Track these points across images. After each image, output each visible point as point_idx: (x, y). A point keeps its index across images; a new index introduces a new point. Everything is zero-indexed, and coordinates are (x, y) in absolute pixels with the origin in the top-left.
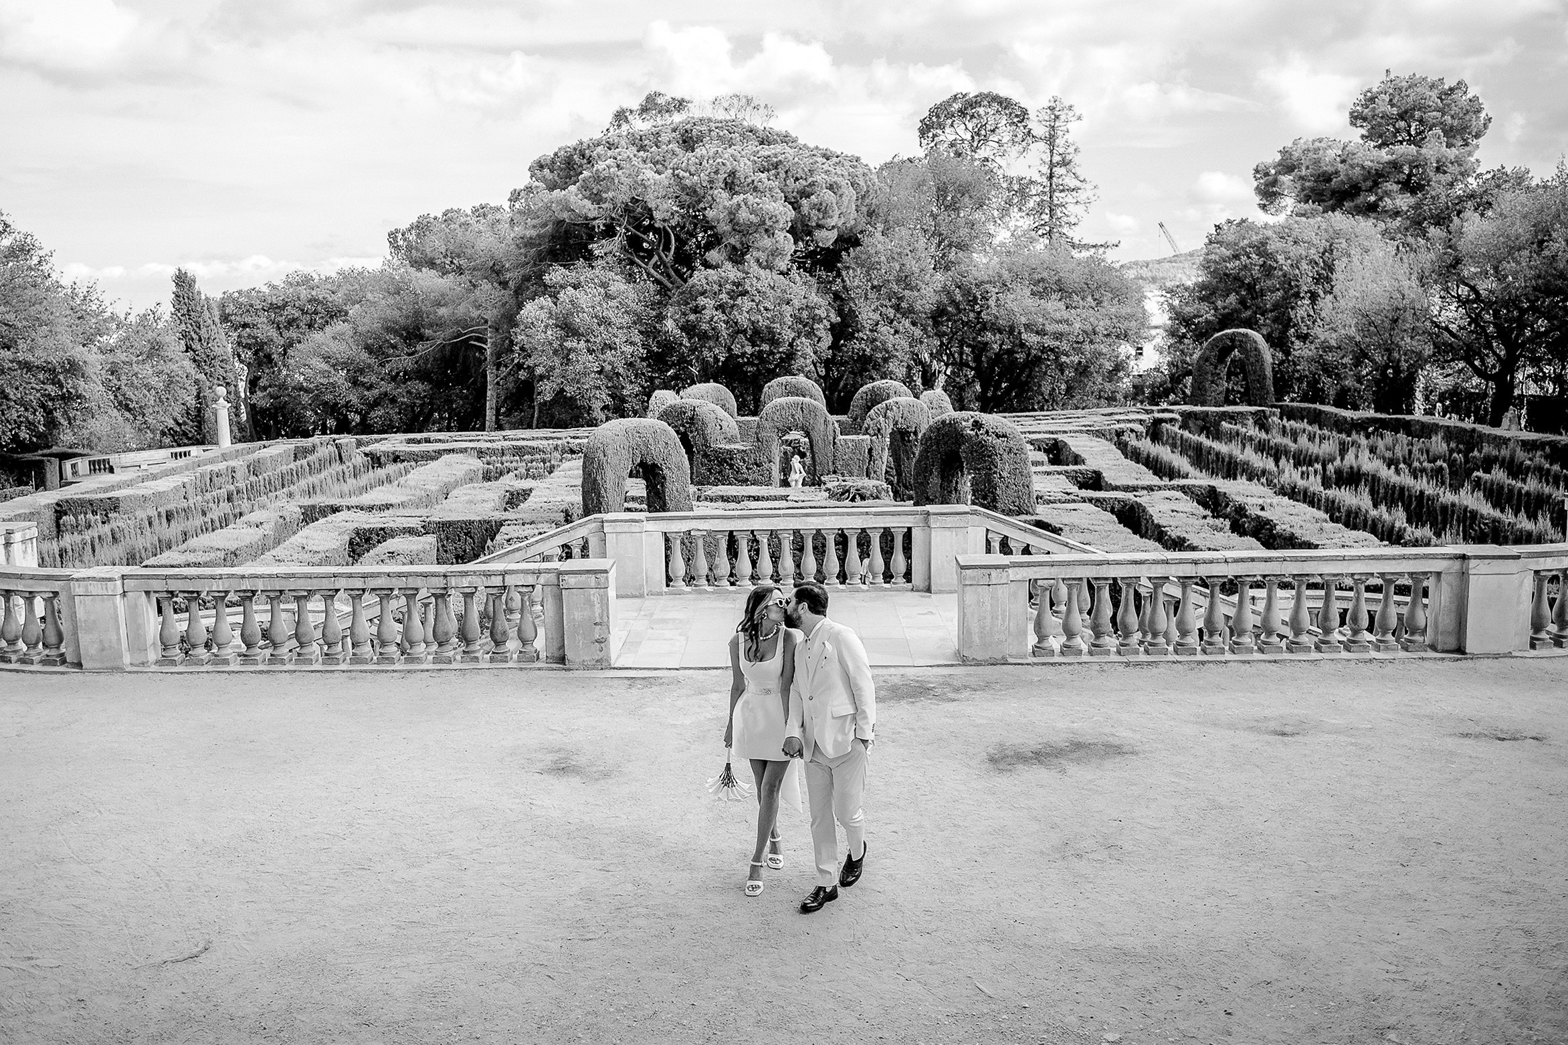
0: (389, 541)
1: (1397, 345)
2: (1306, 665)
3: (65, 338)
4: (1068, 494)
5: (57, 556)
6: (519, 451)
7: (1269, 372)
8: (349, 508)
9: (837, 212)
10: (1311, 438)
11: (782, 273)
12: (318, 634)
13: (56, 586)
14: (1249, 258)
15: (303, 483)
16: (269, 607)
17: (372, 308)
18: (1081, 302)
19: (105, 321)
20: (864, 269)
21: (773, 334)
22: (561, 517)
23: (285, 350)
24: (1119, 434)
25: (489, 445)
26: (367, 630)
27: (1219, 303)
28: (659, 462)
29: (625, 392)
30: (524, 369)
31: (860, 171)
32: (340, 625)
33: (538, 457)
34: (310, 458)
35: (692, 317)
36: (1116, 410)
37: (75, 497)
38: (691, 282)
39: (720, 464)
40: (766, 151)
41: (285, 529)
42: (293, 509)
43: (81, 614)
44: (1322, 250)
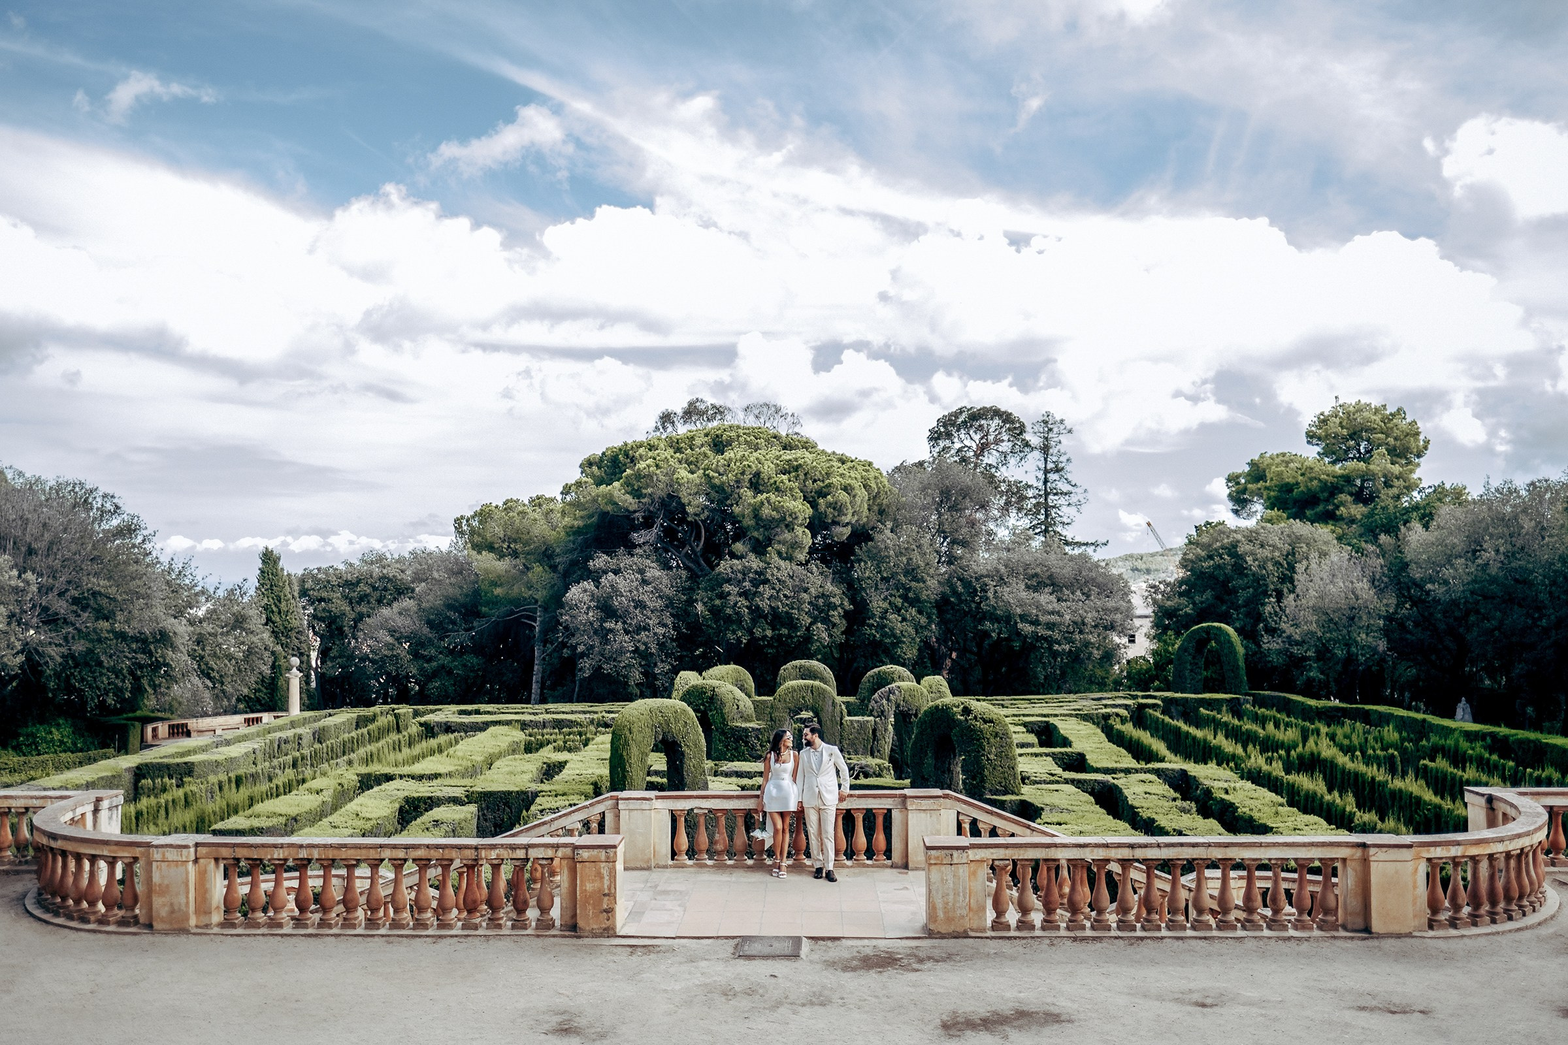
0: (436, 810)
1: (1356, 642)
2: (1231, 942)
3: (159, 611)
4: (1053, 775)
5: (133, 818)
6: (559, 724)
7: (1241, 663)
8: (401, 777)
9: (850, 511)
10: (1277, 726)
11: (801, 564)
12: (363, 900)
13: (138, 851)
14: (1222, 558)
15: (362, 752)
16: (321, 873)
17: (436, 587)
18: (1071, 596)
19: (196, 594)
20: (875, 562)
21: (792, 618)
22: (590, 789)
23: (355, 623)
24: (1106, 717)
25: (532, 718)
26: (408, 896)
27: (1197, 599)
28: (679, 739)
29: (657, 671)
30: (568, 647)
31: (872, 474)
32: (384, 892)
33: (575, 729)
34: (371, 727)
35: (718, 602)
36: (1105, 695)
37: (154, 761)
38: (717, 570)
39: (736, 741)
40: (788, 455)
41: (343, 796)
42: (350, 777)
43: (156, 878)
44: (1285, 553)
